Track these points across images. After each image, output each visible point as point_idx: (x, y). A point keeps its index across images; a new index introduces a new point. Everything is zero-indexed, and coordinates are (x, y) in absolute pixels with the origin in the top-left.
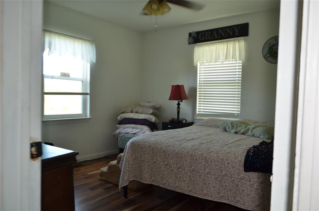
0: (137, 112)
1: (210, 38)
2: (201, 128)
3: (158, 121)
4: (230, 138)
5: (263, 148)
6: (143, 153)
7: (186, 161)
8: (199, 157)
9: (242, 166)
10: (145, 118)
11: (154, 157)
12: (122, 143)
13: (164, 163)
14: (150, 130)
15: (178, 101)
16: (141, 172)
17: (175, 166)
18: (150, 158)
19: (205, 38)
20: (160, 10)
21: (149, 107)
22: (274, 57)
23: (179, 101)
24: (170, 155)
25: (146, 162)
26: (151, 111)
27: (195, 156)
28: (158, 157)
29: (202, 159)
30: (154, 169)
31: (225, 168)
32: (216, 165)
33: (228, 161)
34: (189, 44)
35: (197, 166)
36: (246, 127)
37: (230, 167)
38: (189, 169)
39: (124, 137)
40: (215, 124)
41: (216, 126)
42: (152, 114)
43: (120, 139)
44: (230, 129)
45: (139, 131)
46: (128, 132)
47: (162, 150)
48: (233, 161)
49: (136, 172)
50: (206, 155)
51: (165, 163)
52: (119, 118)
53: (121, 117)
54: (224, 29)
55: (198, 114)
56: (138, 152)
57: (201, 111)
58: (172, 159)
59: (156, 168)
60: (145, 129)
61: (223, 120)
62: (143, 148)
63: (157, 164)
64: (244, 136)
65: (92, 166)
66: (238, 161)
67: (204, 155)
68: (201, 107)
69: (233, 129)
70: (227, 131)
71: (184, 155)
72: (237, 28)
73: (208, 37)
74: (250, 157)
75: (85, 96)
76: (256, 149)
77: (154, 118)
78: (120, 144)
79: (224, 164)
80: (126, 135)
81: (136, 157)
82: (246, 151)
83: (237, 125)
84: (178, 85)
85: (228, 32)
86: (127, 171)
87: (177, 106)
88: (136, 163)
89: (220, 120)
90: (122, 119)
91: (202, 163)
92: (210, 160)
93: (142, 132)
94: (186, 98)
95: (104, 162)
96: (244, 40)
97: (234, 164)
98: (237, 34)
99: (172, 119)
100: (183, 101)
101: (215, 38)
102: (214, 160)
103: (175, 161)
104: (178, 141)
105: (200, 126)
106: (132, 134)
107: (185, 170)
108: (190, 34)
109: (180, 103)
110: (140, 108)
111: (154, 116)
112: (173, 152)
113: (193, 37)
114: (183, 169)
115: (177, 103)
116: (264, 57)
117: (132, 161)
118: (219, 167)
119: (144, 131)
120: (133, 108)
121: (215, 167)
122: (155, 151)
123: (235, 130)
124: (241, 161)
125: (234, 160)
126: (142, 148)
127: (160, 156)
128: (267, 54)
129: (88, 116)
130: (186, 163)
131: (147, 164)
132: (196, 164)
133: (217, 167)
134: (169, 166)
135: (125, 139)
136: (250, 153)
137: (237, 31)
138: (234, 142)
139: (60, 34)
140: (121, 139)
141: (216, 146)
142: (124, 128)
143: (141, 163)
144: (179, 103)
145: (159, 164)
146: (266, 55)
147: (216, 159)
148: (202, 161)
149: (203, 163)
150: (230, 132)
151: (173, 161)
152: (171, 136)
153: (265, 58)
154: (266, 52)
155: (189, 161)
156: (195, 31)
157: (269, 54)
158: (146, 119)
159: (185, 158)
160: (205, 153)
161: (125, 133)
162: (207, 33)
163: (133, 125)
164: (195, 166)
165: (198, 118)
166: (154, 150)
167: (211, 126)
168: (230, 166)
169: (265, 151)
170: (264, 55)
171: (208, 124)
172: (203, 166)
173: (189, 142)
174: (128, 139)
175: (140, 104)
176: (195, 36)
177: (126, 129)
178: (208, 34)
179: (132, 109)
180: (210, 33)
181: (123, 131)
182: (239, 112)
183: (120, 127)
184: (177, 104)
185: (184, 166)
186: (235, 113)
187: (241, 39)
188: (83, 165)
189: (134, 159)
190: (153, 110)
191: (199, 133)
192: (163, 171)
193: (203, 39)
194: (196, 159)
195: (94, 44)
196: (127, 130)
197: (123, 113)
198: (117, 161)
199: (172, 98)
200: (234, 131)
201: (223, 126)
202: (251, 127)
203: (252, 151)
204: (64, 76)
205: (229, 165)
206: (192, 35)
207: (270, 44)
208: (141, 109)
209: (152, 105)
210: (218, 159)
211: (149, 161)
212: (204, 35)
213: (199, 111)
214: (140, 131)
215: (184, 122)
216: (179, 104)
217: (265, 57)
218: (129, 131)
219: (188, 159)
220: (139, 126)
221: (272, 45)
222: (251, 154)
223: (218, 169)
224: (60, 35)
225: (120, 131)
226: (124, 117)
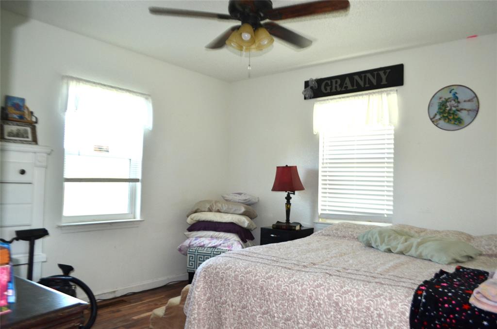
0: (219, 211)
1: (339, 89)
2: (327, 240)
3: (255, 226)
4: (379, 263)
5: (444, 287)
6: (223, 289)
7: (301, 307)
8: (323, 300)
9: (406, 322)
10: (232, 221)
11: (243, 297)
12: (193, 263)
13: (261, 308)
14: (241, 242)
15: (287, 193)
16: (220, 323)
17: (281, 316)
18: (236, 297)
19: (331, 89)
20: (256, 41)
21: (239, 202)
22: (449, 119)
23: (289, 193)
24: (272, 295)
25: (228, 305)
26: (243, 210)
27: (317, 299)
28: (249, 298)
29: (330, 305)
30: (242, 318)
31: (373, 325)
32: (356, 319)
33: (378, 312)
34: (305, 98)
35: (321, 318)
36: (406, 241)
37: (382, 324)
38: (306, 322)
39: (196, 253)
40: (350, 233)
41: (352, 237)
42: (243, 214)
43: (190, 256)
44: (377, 244)
45: (221, 242)
46: (204, 245)
47: (257, 285)
48: (389, 312)
49: (211, 321)
50: (337, 297)
51: (264, 308)
52: (190, 221)
53: (192, 219)
54: (363, 75)
55: (321, 214)
56: (216, 287)
57: (325, 210)
58: (276, 302)
59: (246, 317)
60: (232, 239)
61: (363, 226)
62: (224, 279)
63: (248, 310)
64: (403, 258)
65: (140, 302)
66: (398, 313)
67: (335, 298)
68: (327, 203)
69: (384, 244)
70: (373, 247)
71: (298, 297)
72: (385, 73)
73: (336, 87)
74: (421, 305)
75: (134, 183)
76: (431, 290)
77: (247, 220)
78: (191, 264)
79: (371, 316)
80: (201, 250)
81: (212, 296)
82: (413, 293)
83: (389, 237)
84: (287, 166)
85: (369, 79)
86: (196, 321)
87: (286, 200)
88: (212, 305)
89: (358, 226)
90: (195, 222)
91: (330, 312)
92: (345, 308)
93: (226, 245)
94: (301, 188)
95: (163, 296)
96: (396, 92)
97: (390, 317)
98: (384, 82)
99: (278, 222)
100: (296, 192)
101: (348, 89)
102: (352, 309)
103: (281, 306)
104: (286, 268)
105: (325, 235)
106: (211, 247)
107: (298, 323)
108: (307, 84)
109: (291, 195)
110: (223, 205)
111: (247, 217)
112: (278, 289)
113: (312, 88)
114: (296, 323)
115: (286, 196)
116: (431, 119)
117: (204, 302)
118: (362, 322)
119: (230, 243)
120: (213, 204)
121: (355, 322)
122: (244, 286)
123: (387, 245)
124: (403, 313)
125: (390, 310)
126: (222, 279)
127: (254, 296)
128: (436, 115)
129: (138, 218)
130: (300, 310)
131: (231, 309)
132: (319, 314)
133: (358, 322)
134: (270, 315)
135: (198, 256)
136: (419, 298)
137: (384, 77)
138: (388, 271)
139: (94, 83)
140: (192, 256)
141: (355, 279)
142: (197, 238)
143: (220, 306)
144: (288, 195)
145: (252, 311)
146: (434, 117)
147: (356, 306)
148: (330, 309)
149: (332, 313)
150: (378, 249)
151: (277, 307)
152: (274, 257)
153: (433, 122)
154: (435, 112)
155: (306, 307)
156: (314, 78)
157: (440, 115)
158: (234, 222)
159: (298, 302)
160: (335, 293)
161: (199, 245)
162: (334, 81)
163: (211, 233)
164: (316, 317)
165: (321, 220)
166: (243, 283)
167: (344, 237)
168: (383, 321)
169: (450, 294)
170: (432, 117)
171: (339, 233)
172: (333, 318)
173: (305, 271)
174: (203, 256)
175: (225, 197)
176: (315, 87)
177: (201, 238)
178: (336, 82)
179: (211, 206)
180: (339, 81)
181: (195, 243)
182: (391, 213)
183: (191, 236)
184: (286, 198)
185: (297, 317)
186: (383, 214)
187: (391, 90)
188: (126, 301)
189: (209, 299)
190: (245, 208)
191: (324, 251)
192: (260, 323)
193: (329, 90)
194: (319, 304)
195: (150, 100)
196: (203, 241)
197: (196, 212)
198: (182, 297)
199: (277, 187)
200: (384, 247)
201: (365, 239)
202: (415, 241)
203: (424, 294)
204: (100, 150)
205: (381, 319)
206: (311, 84)
207: (440, 98)
208: (226, 205)
209: (244, 198)
210: (360, 307)
211: (234, 304)
212: (330, 84)
213: (322, 210)
214: (224, 243)
215: (298, 228)
216: (288, 198)
217: (433, 120)
218: (205, 243)
219: (304, 303)
220: (222, 234)
221: (444, 100)
222: (424, 300)
223: (359, 325)
224: (94, 85)
225: (190, 243)
226: (198, 219)
